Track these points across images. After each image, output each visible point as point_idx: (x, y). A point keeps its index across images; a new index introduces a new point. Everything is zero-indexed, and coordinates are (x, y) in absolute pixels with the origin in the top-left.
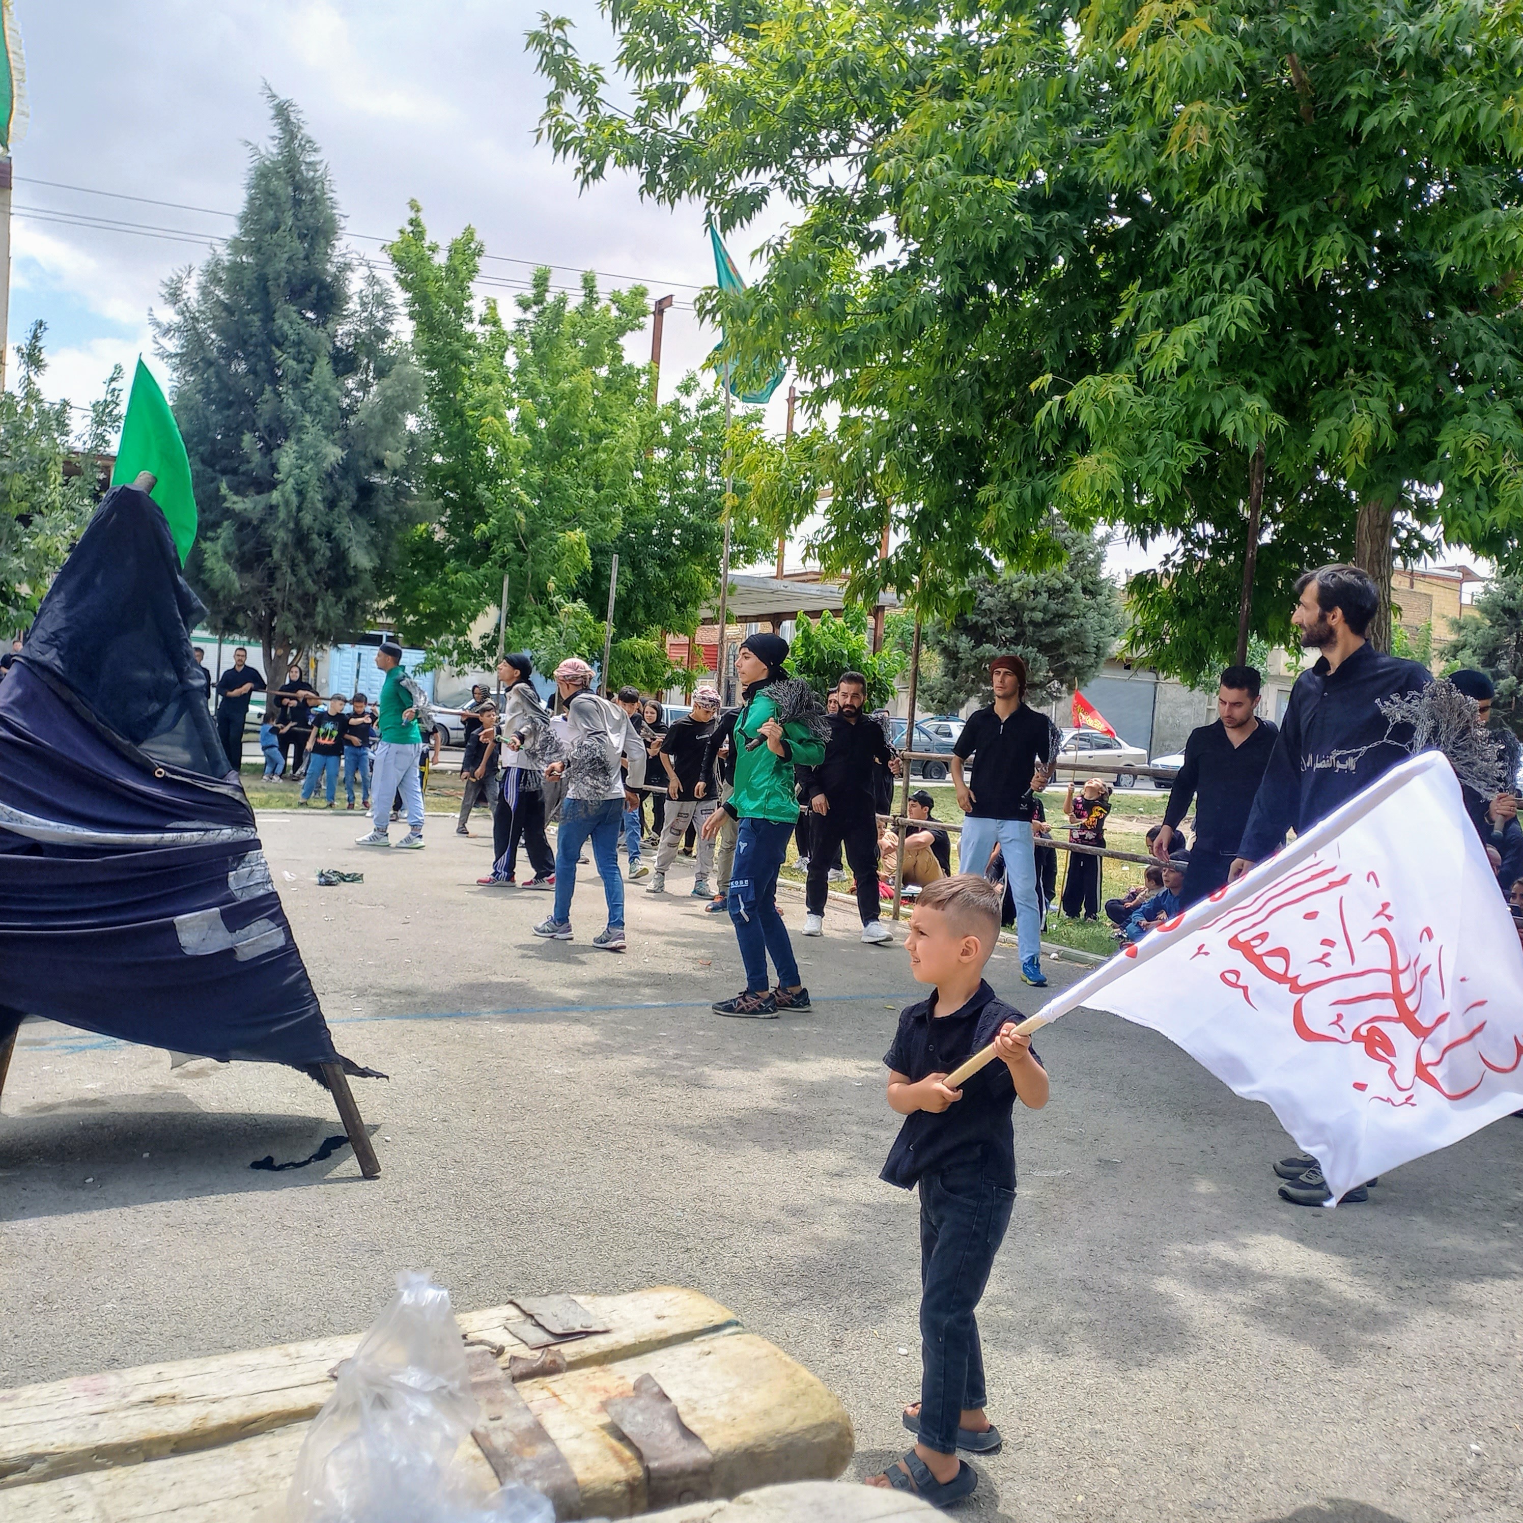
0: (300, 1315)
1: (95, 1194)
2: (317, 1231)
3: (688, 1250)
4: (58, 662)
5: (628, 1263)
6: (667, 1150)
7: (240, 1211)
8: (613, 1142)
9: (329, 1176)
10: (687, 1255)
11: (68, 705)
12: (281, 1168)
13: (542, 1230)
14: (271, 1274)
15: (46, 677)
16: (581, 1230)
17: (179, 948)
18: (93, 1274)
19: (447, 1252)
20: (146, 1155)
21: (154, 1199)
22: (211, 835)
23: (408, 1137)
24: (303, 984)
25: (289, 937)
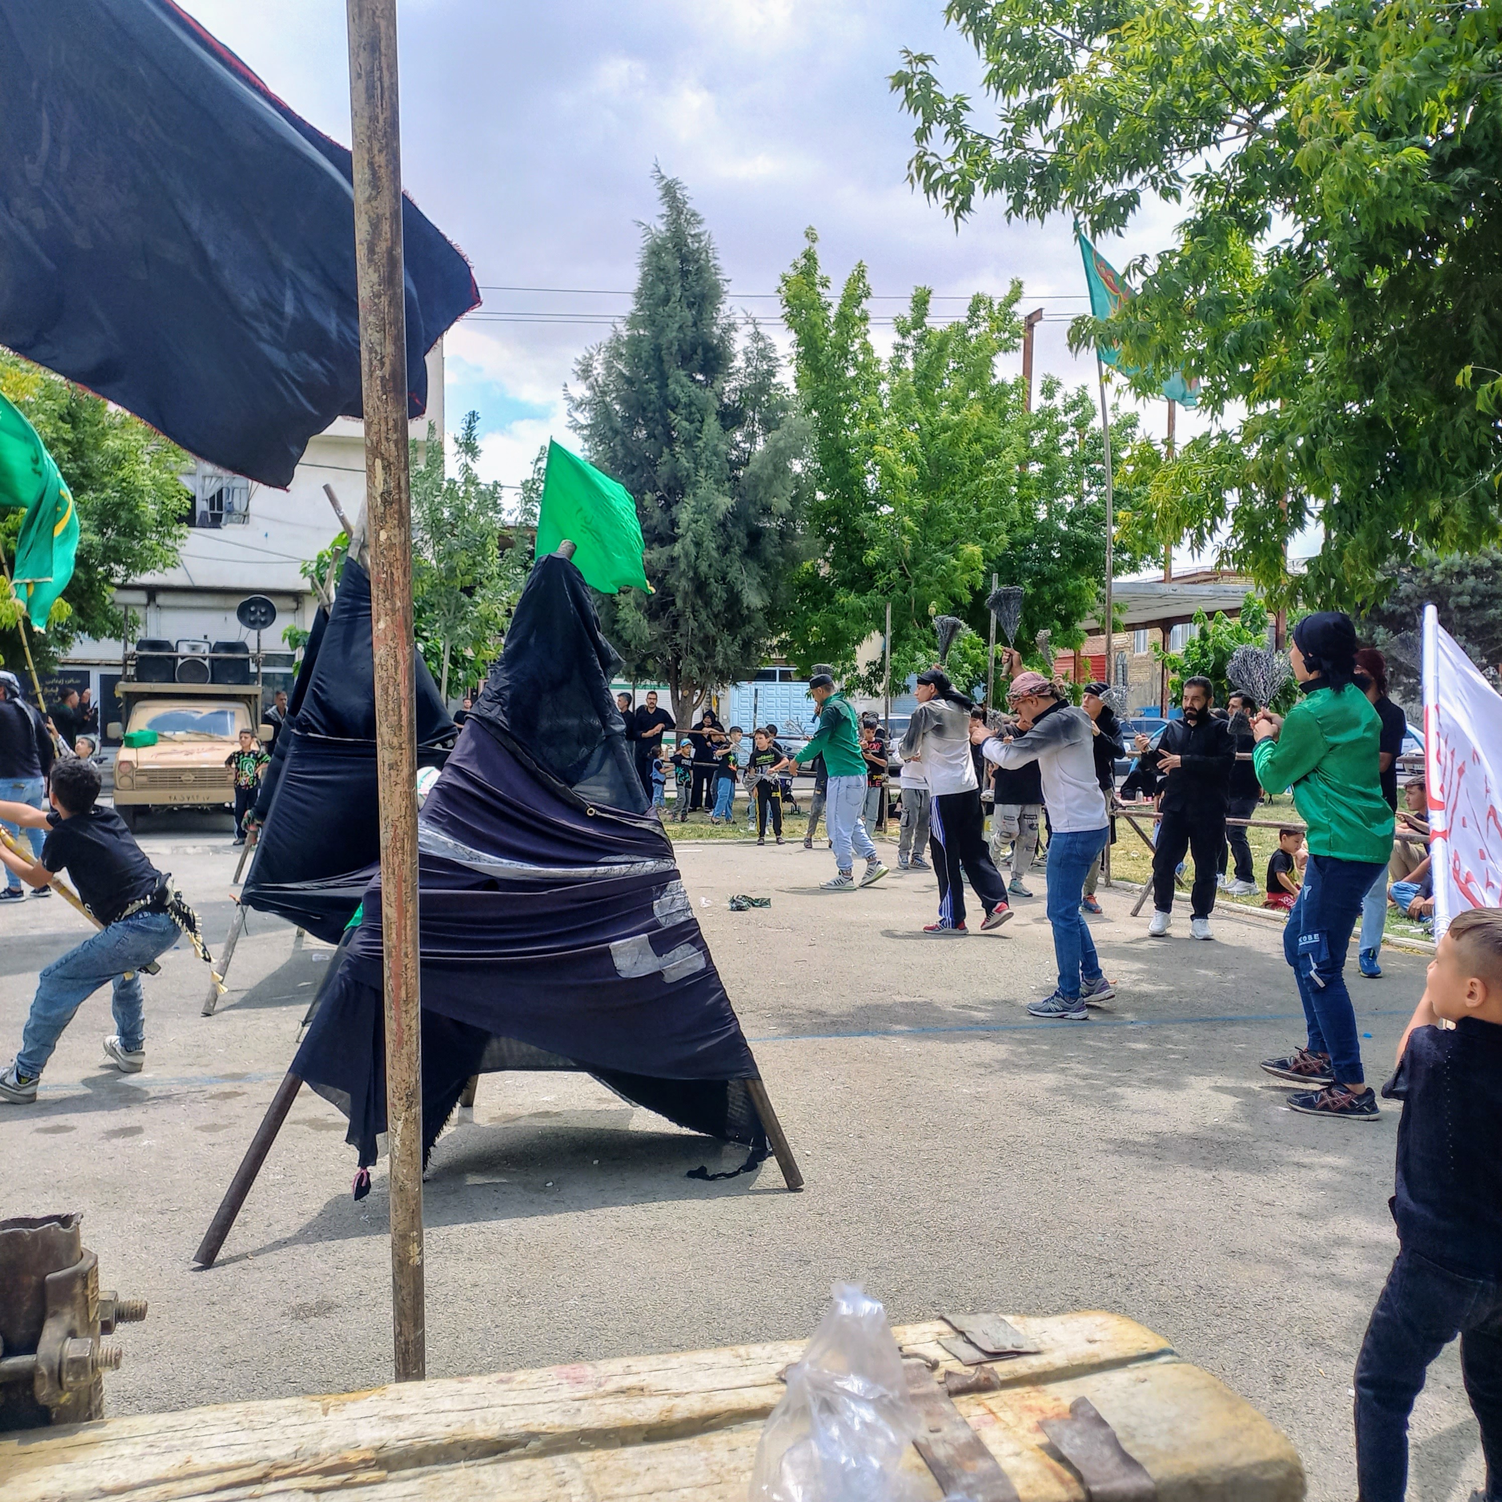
0: (739, 1319)
1: (554, 1197)
2: (749, 1239)
3: (1111, 1276)
5: (1050, 1285)
6: (1083, 1173)
7: (680, 1218)
8: (1027, 1163)
9: (755, 1187)
10: (1110, 1281)
12: (713, 1178)
13: (962, 1248)
16: (1000, 1250)
17: (614, 971)
18: (557, 1271)
19: (871, 1265)
20: (596, 1162)
21: (605, 1204)
22: (636, 867)
23: (827, 1152)
24: (724, 1005)
25: (709, 960)
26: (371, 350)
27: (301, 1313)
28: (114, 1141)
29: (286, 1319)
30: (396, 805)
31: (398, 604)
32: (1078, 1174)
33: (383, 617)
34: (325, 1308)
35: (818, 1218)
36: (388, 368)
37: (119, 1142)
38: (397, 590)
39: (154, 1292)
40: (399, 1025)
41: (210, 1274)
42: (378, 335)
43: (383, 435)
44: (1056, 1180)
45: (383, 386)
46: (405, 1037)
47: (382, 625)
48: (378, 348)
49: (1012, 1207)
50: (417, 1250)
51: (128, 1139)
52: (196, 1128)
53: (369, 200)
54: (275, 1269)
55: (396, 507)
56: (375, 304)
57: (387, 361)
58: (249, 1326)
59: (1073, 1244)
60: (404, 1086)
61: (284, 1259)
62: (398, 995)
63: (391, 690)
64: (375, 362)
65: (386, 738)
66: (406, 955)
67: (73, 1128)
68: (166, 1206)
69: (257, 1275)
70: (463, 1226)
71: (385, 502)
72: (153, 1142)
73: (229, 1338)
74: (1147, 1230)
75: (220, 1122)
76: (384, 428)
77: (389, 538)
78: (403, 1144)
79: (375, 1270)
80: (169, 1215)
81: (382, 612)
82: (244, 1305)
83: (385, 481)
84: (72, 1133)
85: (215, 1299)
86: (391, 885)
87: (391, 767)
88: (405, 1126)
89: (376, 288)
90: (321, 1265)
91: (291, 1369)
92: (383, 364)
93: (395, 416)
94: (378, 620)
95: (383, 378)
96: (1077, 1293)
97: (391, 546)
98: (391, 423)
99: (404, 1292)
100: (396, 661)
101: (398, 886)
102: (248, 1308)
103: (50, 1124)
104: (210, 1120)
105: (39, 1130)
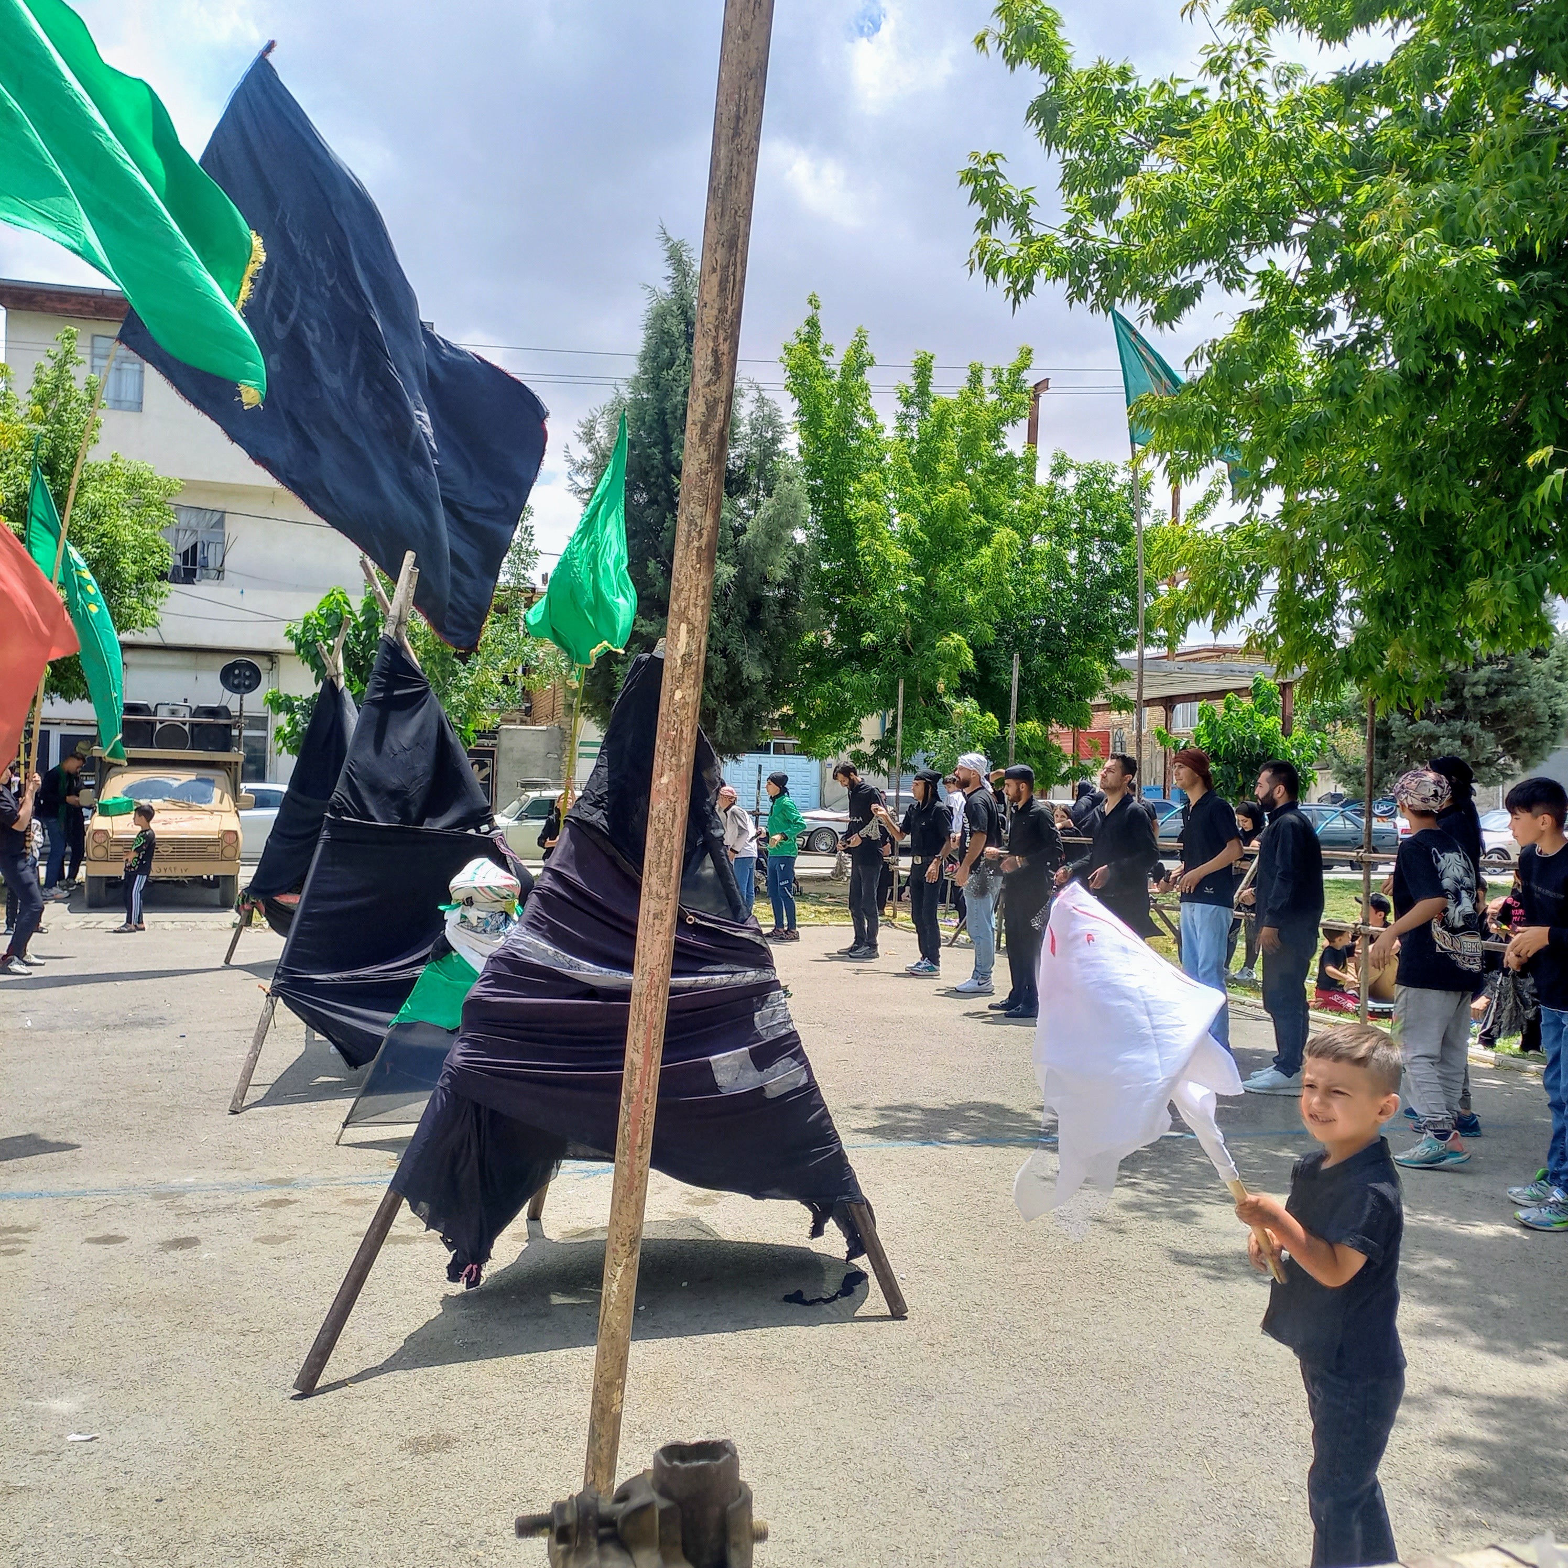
0: (876, 1459)
1: (650, 1322)
2: (864, 1371)
3: (1245, 1415)
4: (604, 822)
5: (1187, 1425)
6: (1190, 1301)
7: (786, 1347)
8: (1130, 1290)
9: (857, 1314)
10: (1245, 1420)
11: (612, 860)
12: (812, 1303)
13: (1085, 1383)
14: (836, 1415)
15: (596, 836)
16: (1125, 1386)
17: (715, 1088)
18: (674, 1405)
19: (997, 1402)
20: (685, 1284)
21: (704, 1331)
22: (738, 978)
23: (921, 1275)
24: (826, 1122)
25: (810, 1075)
26: (691, 522)
27: (418, 1447)
28: (172, 1252)
29: (405, 1454)
30: (656, 953)
31: (684, 760)
32: (1183, 1303)
33: (667, 773)
34: (443, 1443)
35: (930, 1348)
36: (705, 539)
37: (178, 1254)
38: (684, 747)
39: (258, 1423)
40: (632, 1171)
41: (311, 1402)
42: (700, 509)
43: (692, 601)
44: (1165, 1310)
45: (699, 556)
46: (636, 1183)
47: (665, 780)
48: (698, 521)
49: (1127, 1338)
50: (620, 1398)
51: (186, 1251)
52: (256, 1240)
53: (708, 385)
54: (380, 1399)
55: (694, 668)
56: (701, 480)
57: (705, 533)
58: (369, 1461)
59: (1198, 1380)
60: (628, 1231)
61: (386, 1387)
62: (634, 1141)
63: (665, 843)
64: (694, 534)
65: (654, 889)
66: (646, 1100)
67: (124, 1239)
68: (246, 1326)
69: (362, 1404)
70: (563, 1352)
71: (684, 663)
72: (213, 1255)
73: (350, 1475)
74: (1270, 1365)
75: (281, 1233)
76: (693, 595)
77: (683, 697)
78: (620, 1291)
79: (484, 1401)
80: (251, 1337)
81: (667, 768)
82: (356, 1437)
83: (688, 643)
84: (125, 1244)
85: (324, 1431)
86: (641, 1032)
87: (656, 916)
88: (624, 1272)
89: (705, 465)
90: (426, 1394)
91: (424, 1509)
92: (700, 535)
93: (705, 583)
94: (661, 775)
95: (699, 548)
96: (1214, 1434)
97: (685, 705)
98: (701, 590)
99: (603, 1440)
100: (674, 815)
101: (647, 1033)
102: (361, 1442)
103: (99, 1234)
104: (267, 1231)
105: (89, 1240)
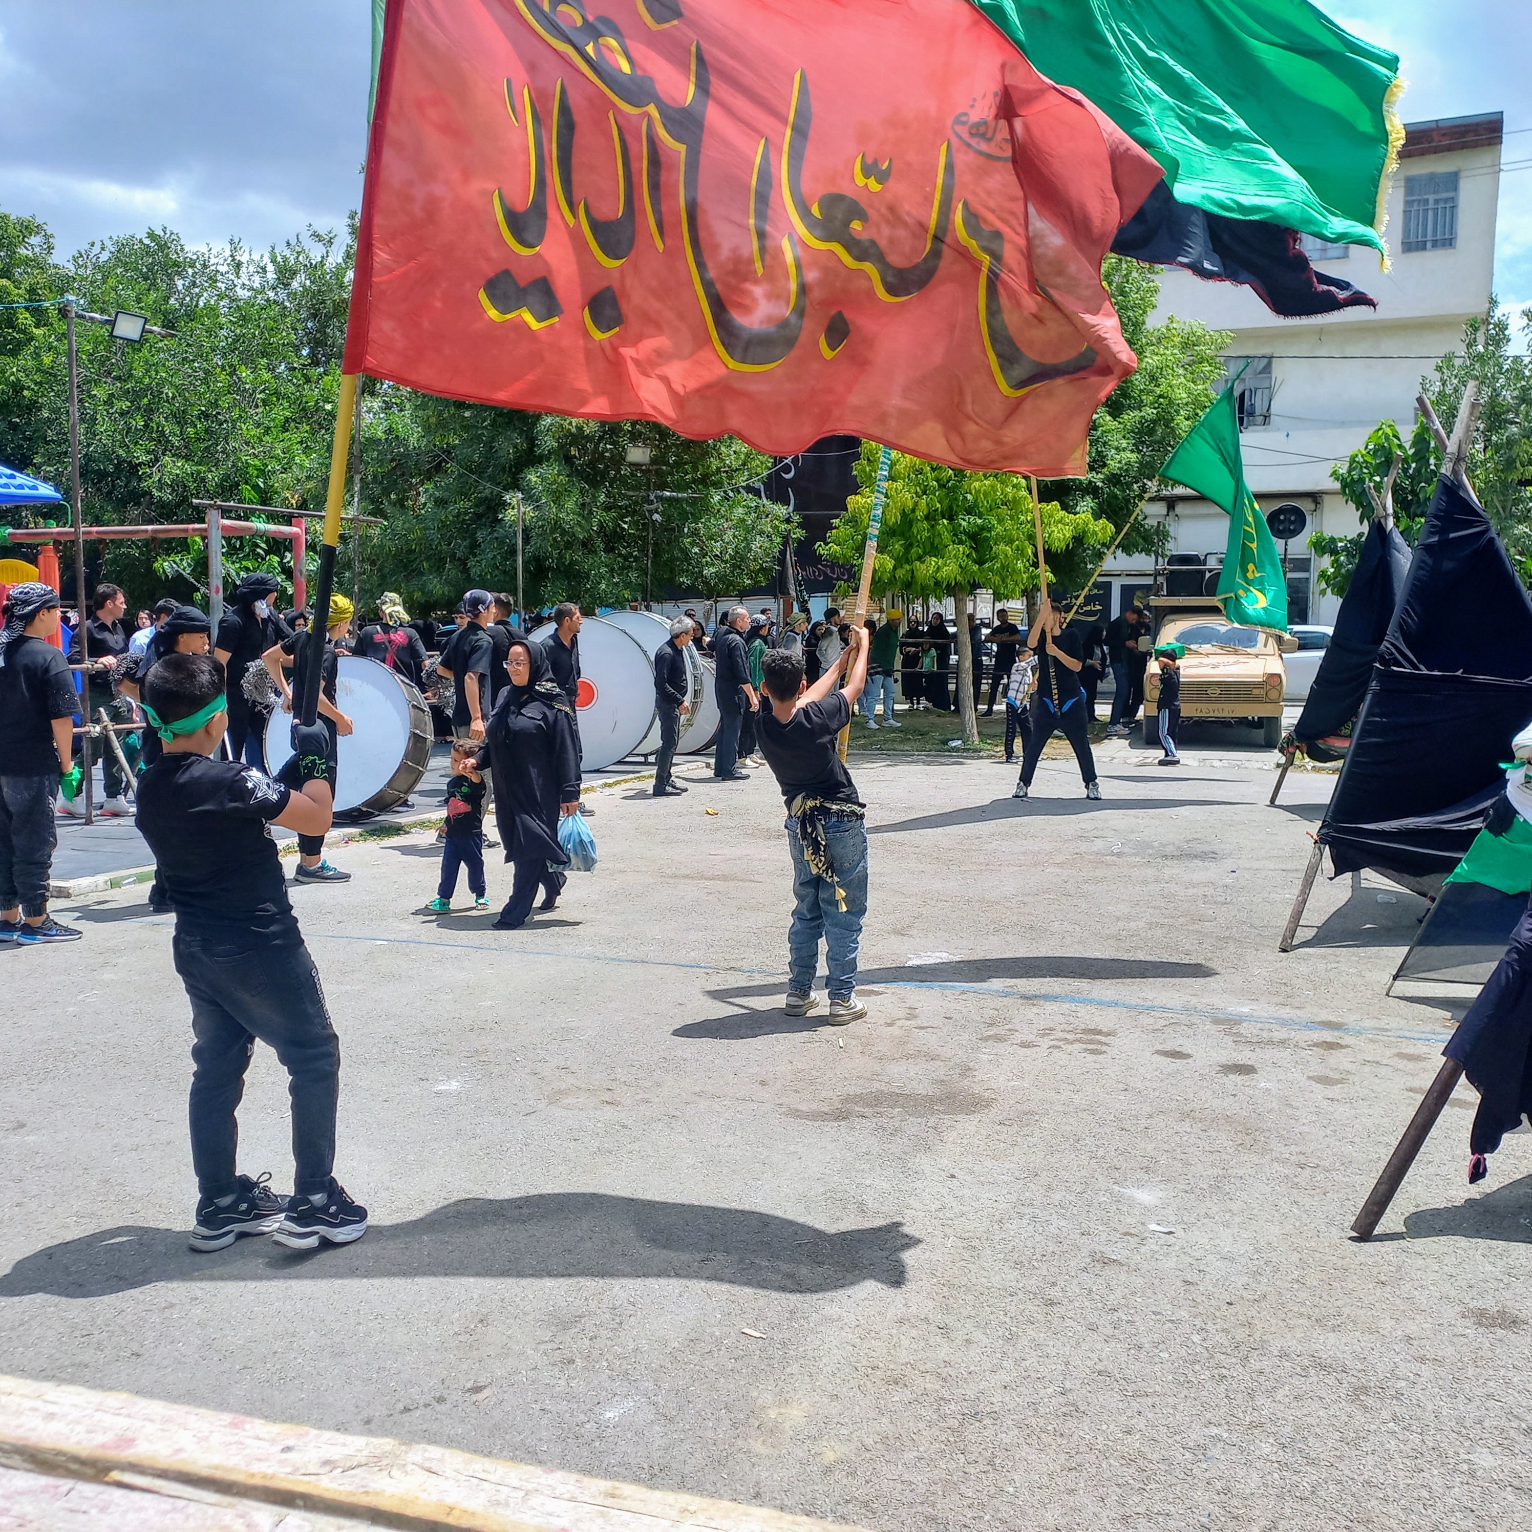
27: (1482, 1318)
28: (1231, 1076)
29: (1468, 1322)
34: (1509, 1321)
37: (1237, 1079)
39: (1318, 1255)
41: (1369, 1247)
51: (1245, 1077)
52: (1309, 1078)
54: (1439, 1259)
58: (1430, 1320)
61: (1446, 1250)
67: (1188, 1056)
68: (1303, 1159)
69: (1421, 1261)
72: (1269, 1085)
73: (1412, 1328)
75: (1334, 1075)
80: (1308, 1171)
82: (1416, 1293)
84: (1190, 1061)
85: (1383, 1278)
90: (1489, 1268)
91: (1491, 1384)
102: (1421, 1298)
103: (1168, 1047)
104: (1321, 1071)
105: (1158, 1052)
